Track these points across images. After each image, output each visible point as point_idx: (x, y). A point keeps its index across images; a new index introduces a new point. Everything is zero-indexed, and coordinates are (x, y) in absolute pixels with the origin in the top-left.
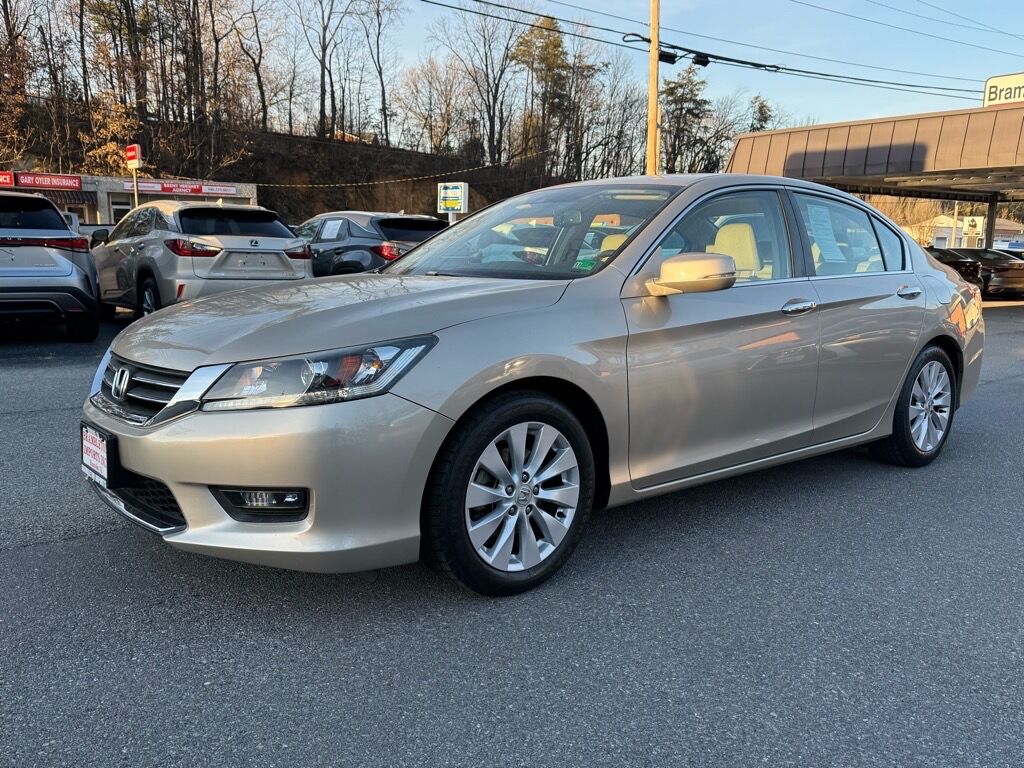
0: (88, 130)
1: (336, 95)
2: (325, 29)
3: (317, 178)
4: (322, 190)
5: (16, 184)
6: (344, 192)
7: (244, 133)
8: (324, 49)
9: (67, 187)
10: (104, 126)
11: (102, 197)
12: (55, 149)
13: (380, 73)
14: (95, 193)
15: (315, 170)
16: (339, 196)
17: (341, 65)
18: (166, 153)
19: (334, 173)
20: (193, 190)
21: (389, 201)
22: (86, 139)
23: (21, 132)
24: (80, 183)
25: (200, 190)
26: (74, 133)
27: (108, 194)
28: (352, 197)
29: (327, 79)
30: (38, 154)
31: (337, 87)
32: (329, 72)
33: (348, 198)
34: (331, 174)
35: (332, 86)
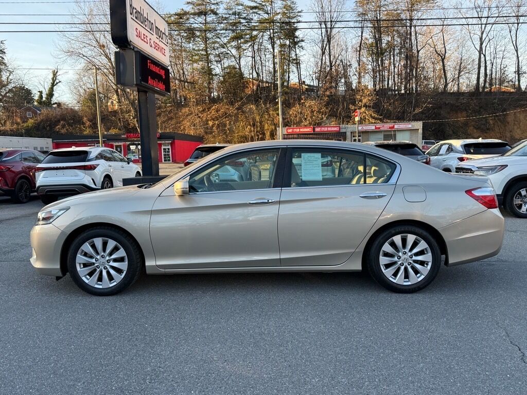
0: (354, 104)
1: (487, 68)
2: (482, 33)
3: (471, 113)
4: (473, 120)
5: (314, 131)
6: (486, 120)
7: (428, 95)
8: (481, 44)
9: (334, 131)
10: (361, 101)
11: (348, 134)
12: (340, 114)
13: (517, 51)
14: (345, 133)
15: (470, 110)
16: (483, 122)
17: (492, 51)
18: (388, 110)
19: (482, 110)
20: (390, 128)
21: (516, 123)
22: (353, 108)
23: (327, 108)
24: (340, 129)
25: (393, 127)
26: (348, 105)
27: (351, 132)
28: (491, 122)
29: (483, 59)
30: (333, 116)
31: (488, 63)
32: (485, 56)
33: (489, 123)
34: (480, 111)
35: (486, 63)
